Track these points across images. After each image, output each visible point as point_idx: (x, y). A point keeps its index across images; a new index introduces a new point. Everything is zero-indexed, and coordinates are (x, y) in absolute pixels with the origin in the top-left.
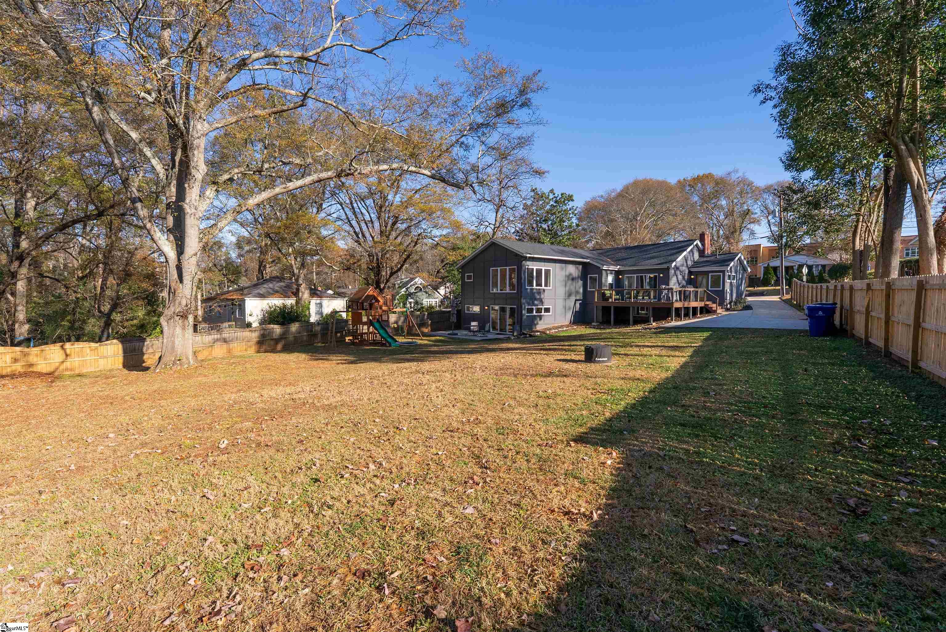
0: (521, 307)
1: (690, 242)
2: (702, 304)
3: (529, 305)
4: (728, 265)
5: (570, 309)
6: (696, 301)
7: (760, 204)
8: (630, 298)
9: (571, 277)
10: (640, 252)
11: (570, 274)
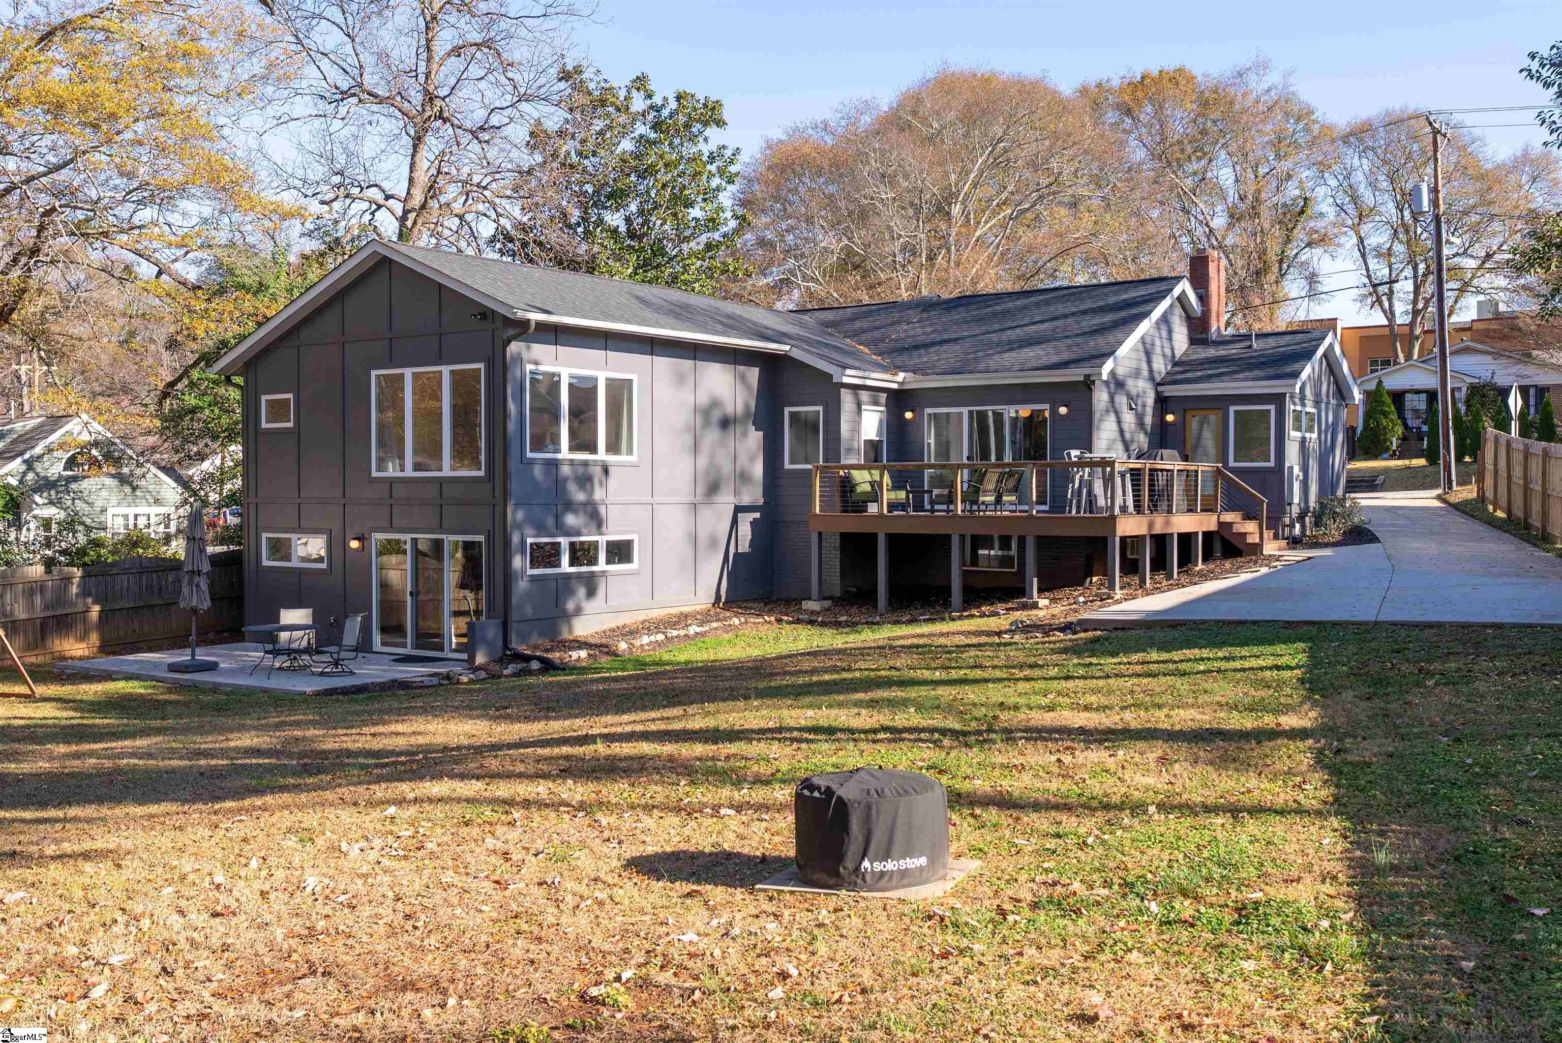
0: (507, 543)
1: (1163, 284)
2: (1209, 522)
3: (541, 529)
4: (1296, 375)
5: (713, 543)
6: (1191, 510)
7: (1333, 183)
8: (950, 499)
9: (716, 415)
10: (979, 320)
11: (715, 404)
